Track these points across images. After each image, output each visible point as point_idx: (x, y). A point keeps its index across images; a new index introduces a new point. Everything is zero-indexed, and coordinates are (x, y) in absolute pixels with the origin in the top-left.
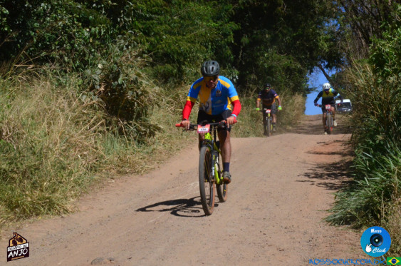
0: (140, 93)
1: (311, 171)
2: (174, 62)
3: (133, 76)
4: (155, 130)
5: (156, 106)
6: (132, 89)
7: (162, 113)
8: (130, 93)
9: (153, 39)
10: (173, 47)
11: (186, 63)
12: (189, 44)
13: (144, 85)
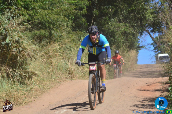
0: (21, 49)
1: (139, 103)
2: (46, 28)
3: (17, 38)
4: (32, 75)
5: (33, 59)
6: (16, 47)
7: (37, 63)
8: (14, 49)
9: (31, 12)
10: (45, 18)
11: (54, 29)
12: (56, 16)
13: (24, 44)
